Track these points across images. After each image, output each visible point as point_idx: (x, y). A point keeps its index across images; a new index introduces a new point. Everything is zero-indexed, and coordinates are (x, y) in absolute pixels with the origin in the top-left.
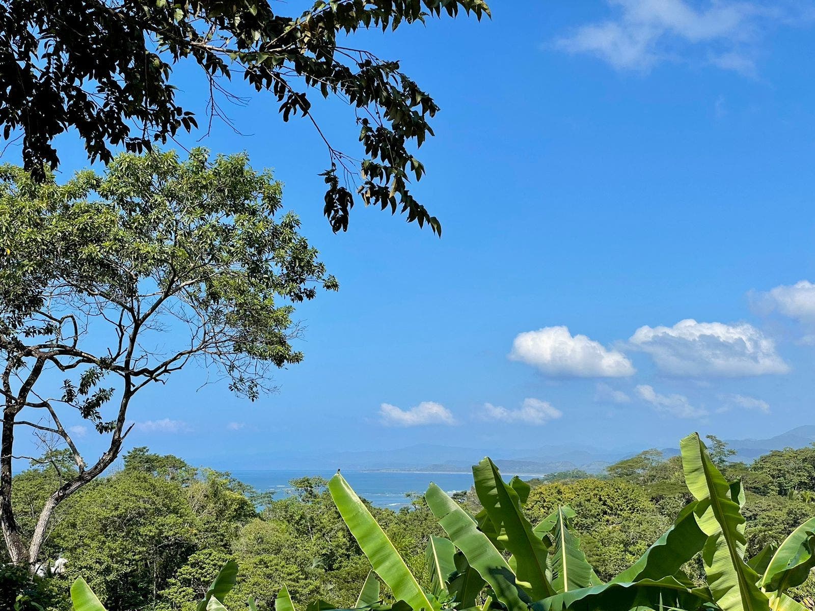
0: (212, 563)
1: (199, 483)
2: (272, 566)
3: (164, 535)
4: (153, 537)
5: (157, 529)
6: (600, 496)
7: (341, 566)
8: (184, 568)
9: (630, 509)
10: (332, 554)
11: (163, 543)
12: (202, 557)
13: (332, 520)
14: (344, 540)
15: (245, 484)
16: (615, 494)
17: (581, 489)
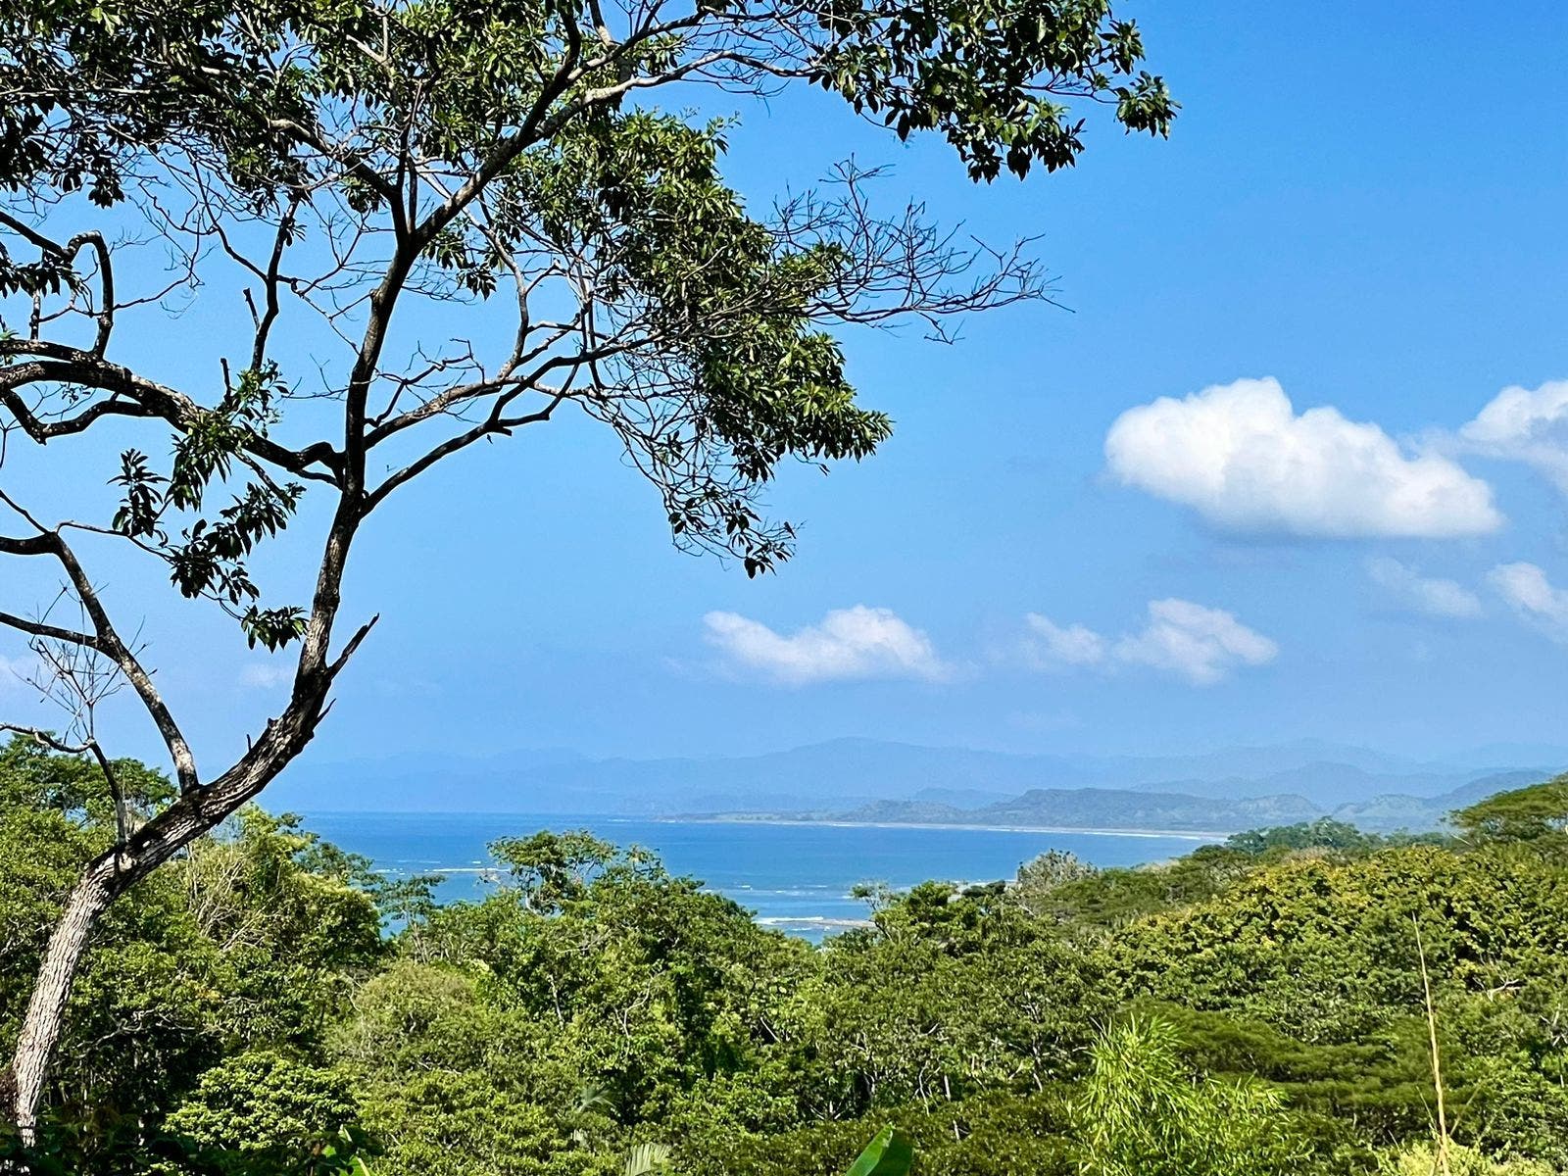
0: (273, 1095)
1: (218, 848)
2: (463, 1107)
3: (120, 1005)
4: (86, 1011)
5: (98, 985)
6: (1449, 900)
7: (663, 1111)
8: (184, 1110)
9: (1543, 941)
10: (635, 1070)
11: (114, 1029)
12: (242, 1076)
13: (631, 967)
14: (672, 1027)
15: (346, 851)
16: (1497, 895)
17: (1390, 879)
